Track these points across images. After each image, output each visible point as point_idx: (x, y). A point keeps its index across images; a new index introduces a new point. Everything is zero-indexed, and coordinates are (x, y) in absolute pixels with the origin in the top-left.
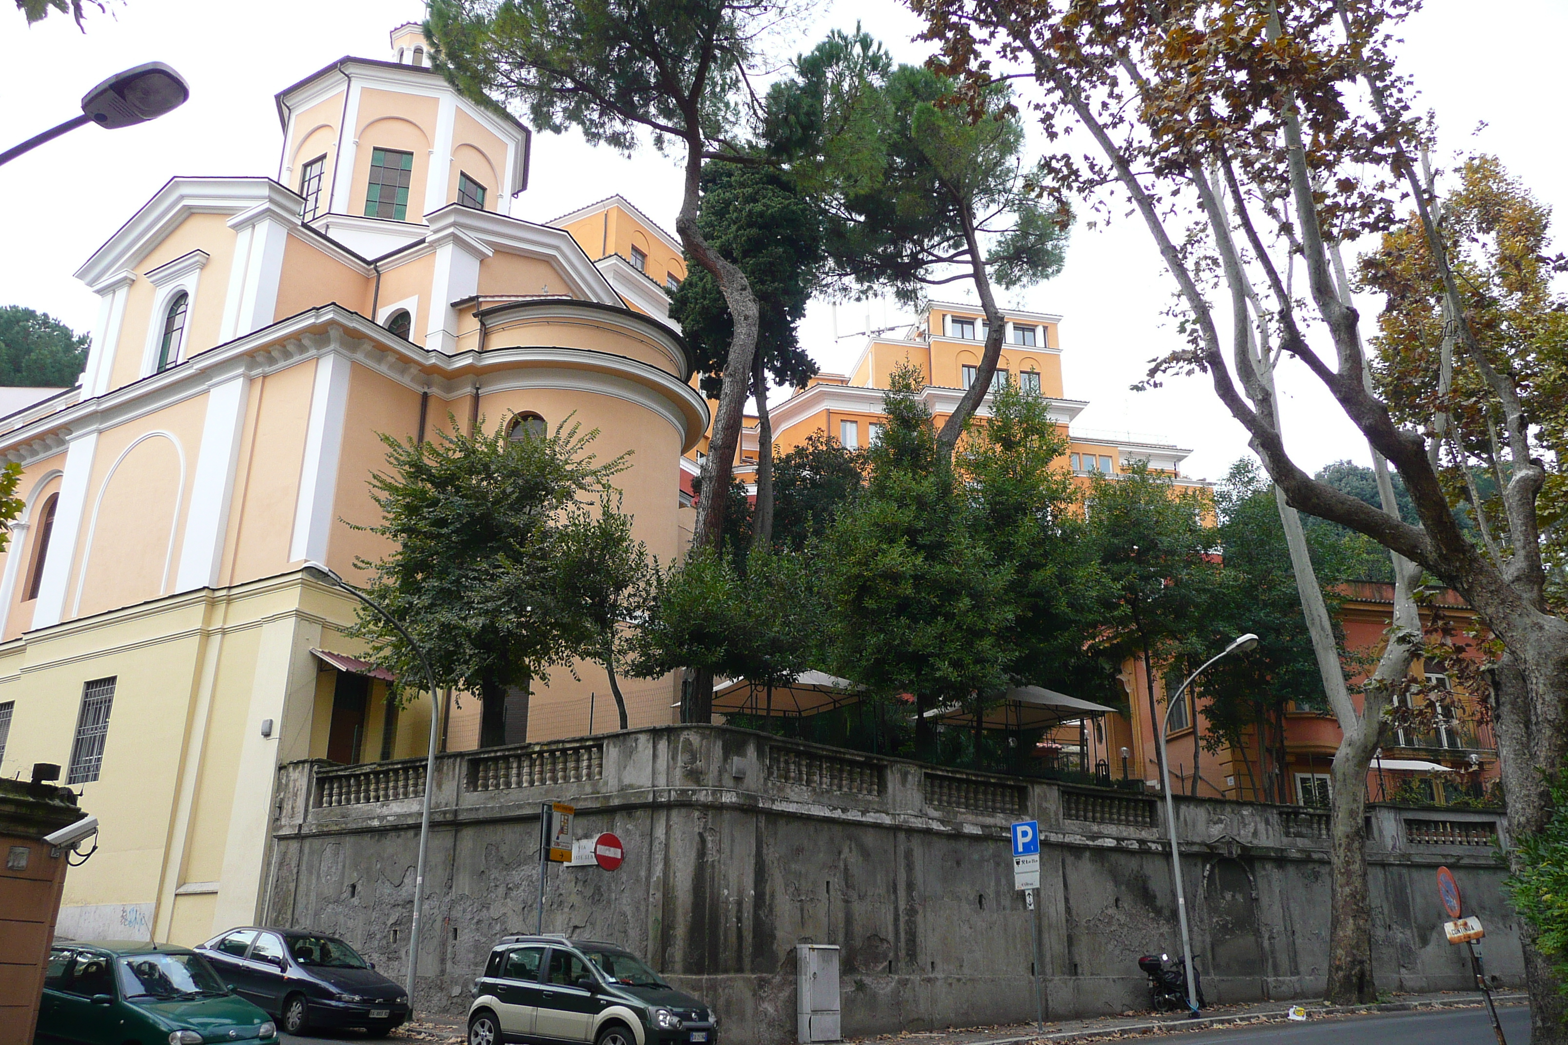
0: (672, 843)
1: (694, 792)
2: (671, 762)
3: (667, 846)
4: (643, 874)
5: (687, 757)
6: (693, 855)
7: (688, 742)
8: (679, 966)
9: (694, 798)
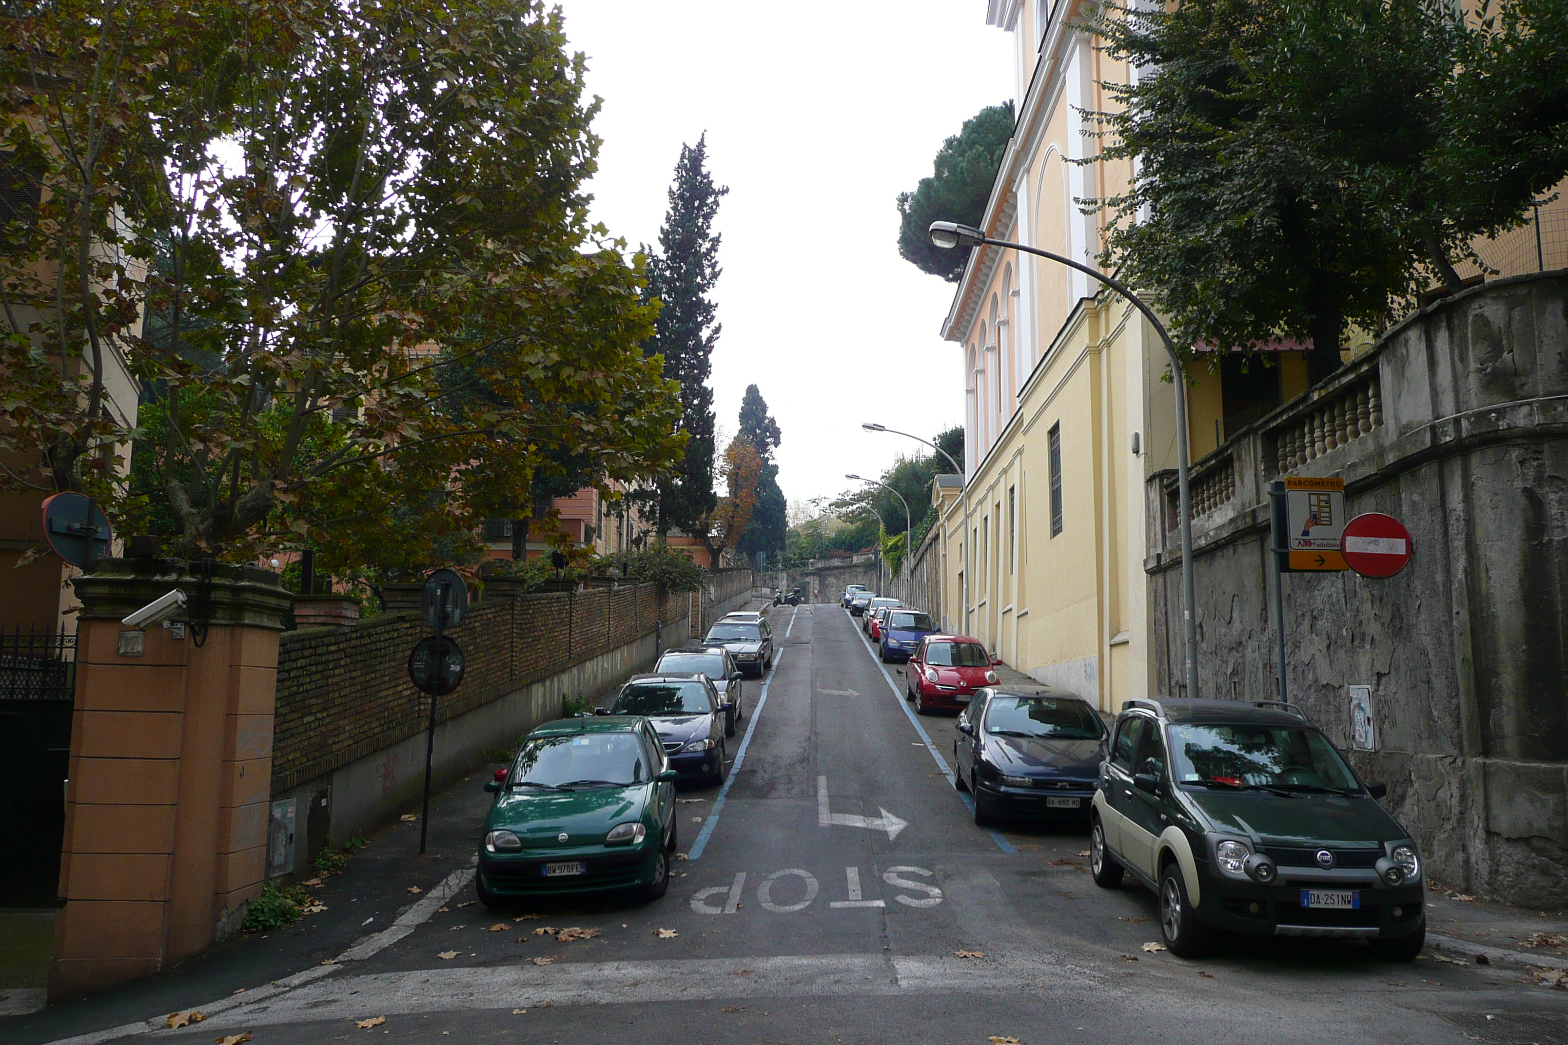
0: (1478, 515)
1: (1501, 413)
2: (1459, 366)
3: (1469, 522)
4: (1439, 577)
5: (1482, 350)
6: (1517, 533)
7: (1481, 319)
8: (1511, 744)
9: (1503, 425)
